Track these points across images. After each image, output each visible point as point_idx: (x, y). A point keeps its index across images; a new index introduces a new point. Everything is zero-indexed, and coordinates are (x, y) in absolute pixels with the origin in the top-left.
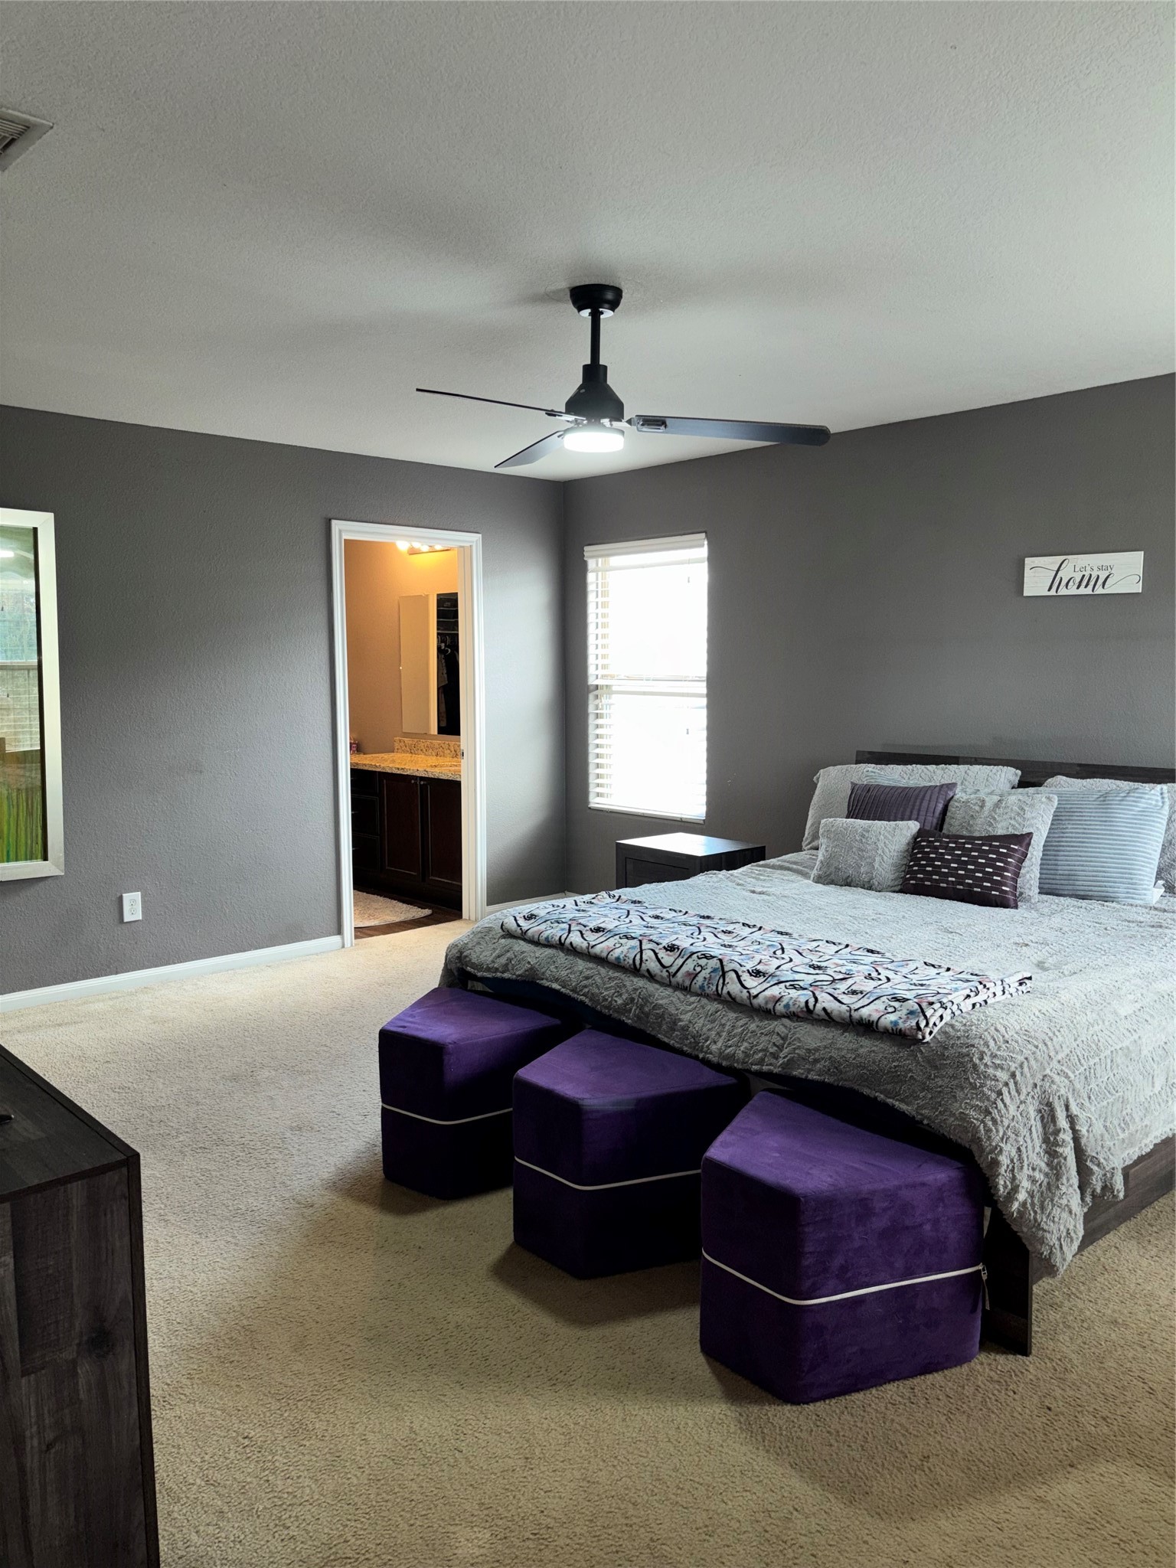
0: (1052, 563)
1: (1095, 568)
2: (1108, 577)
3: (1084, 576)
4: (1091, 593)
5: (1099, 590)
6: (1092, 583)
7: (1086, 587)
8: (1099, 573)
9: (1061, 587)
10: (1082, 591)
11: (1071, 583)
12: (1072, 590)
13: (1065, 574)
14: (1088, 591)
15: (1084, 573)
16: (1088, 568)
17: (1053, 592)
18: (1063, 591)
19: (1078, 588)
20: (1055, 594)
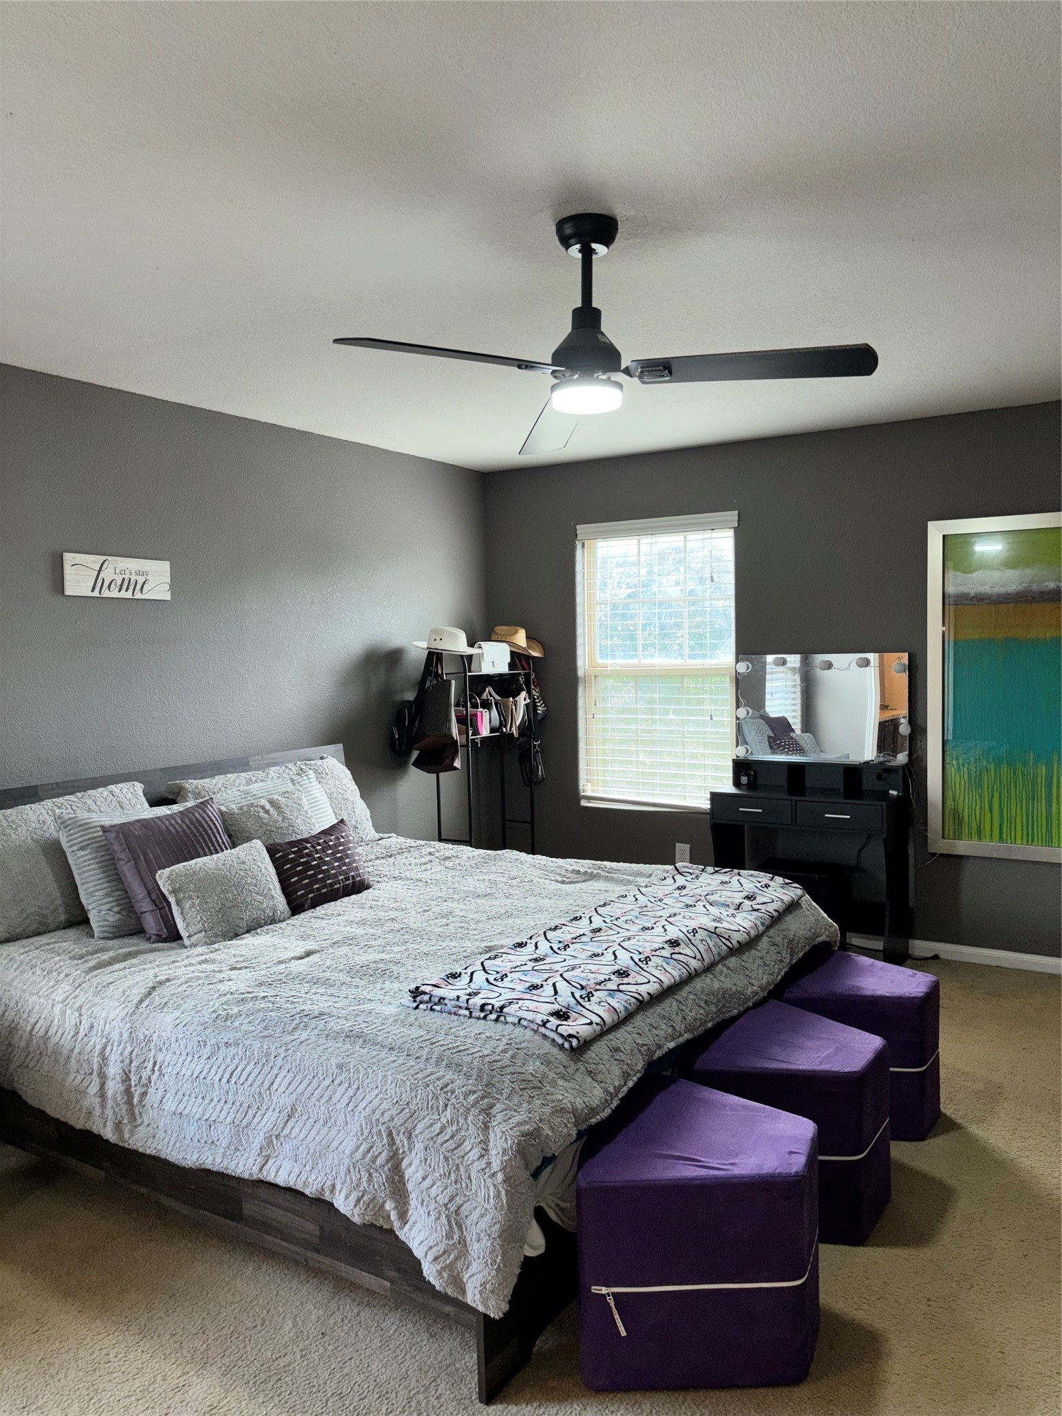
0: (94, 562)
1: (133, 573)
2: (144, 583)
3: (124, 579)
4: (131, 597)
5: (138, 596)
6: (132, 587)
7: (127, 590)
8: (138, 578)
9: (104, 589)
10: (123, 594)
11: (113, 586)
12: (114, 593)
13: (107, 575)
14: (128, 595)
15: (124, 576)
16: (127, 572)
17: (96, 594)
18: (106, 593)
19: (120, 591)
20: (98, 595)
